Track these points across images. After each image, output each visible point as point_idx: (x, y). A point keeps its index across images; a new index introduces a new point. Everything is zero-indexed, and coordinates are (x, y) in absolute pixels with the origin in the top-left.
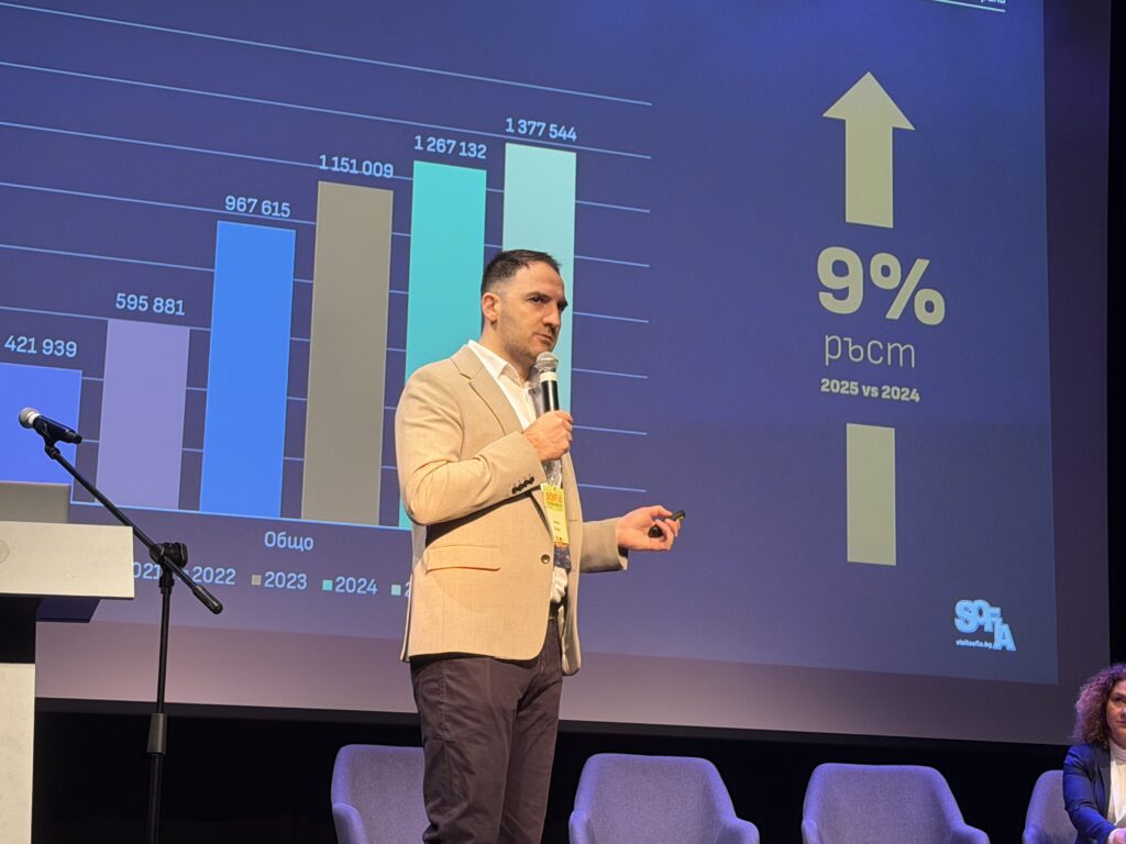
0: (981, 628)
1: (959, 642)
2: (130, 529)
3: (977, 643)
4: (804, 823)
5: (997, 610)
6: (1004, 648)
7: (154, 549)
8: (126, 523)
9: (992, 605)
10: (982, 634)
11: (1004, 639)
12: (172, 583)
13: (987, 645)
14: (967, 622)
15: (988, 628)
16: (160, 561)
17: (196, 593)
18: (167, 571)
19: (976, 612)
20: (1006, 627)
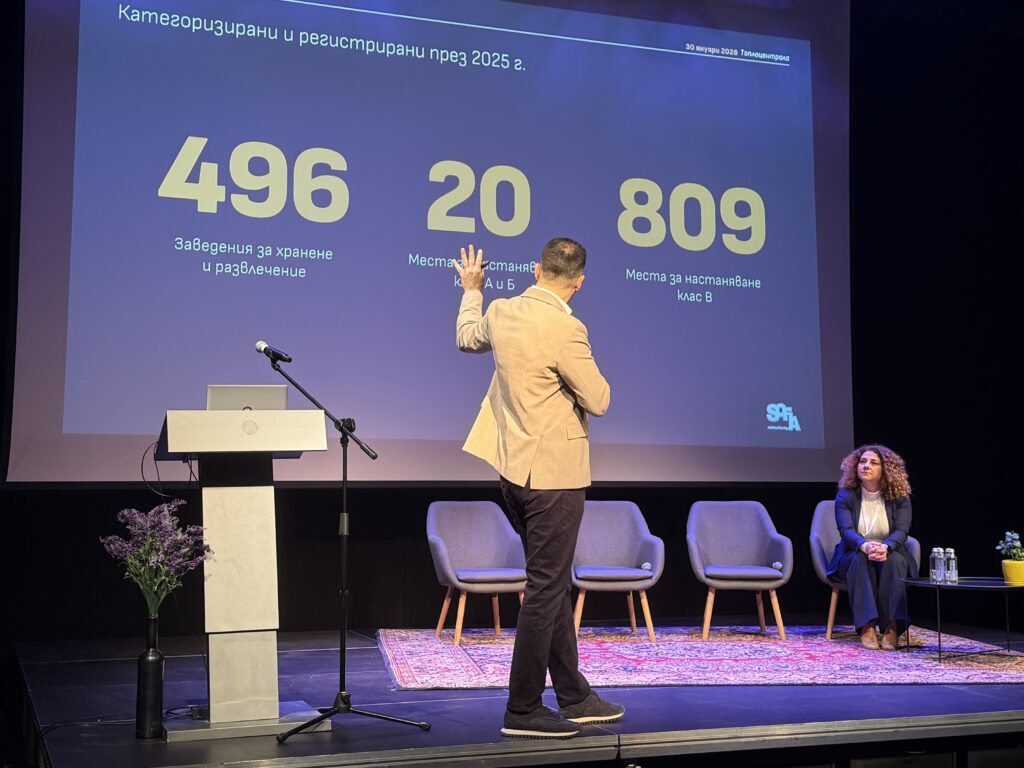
0: (781, 419)
1: (769, 427)
2: (323, 411)
3: (779, 428)
4: (688, 536)
5: (790, 409)
6: (794, 430)
7: (337, 423)
8: (320, 408)
9: (787, 405)
10: (782, 422)
11: (794, 424)
12: (348, 441)
13: (784, 428)
14: (773, 416)
15: (785, 419)
16: (341, 430)
17: (362, 448)
18: (345, 435)
19: (778, 411)
20: (795, 418)
